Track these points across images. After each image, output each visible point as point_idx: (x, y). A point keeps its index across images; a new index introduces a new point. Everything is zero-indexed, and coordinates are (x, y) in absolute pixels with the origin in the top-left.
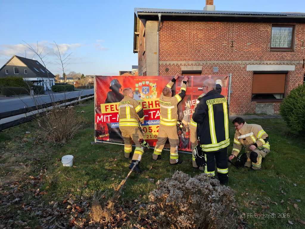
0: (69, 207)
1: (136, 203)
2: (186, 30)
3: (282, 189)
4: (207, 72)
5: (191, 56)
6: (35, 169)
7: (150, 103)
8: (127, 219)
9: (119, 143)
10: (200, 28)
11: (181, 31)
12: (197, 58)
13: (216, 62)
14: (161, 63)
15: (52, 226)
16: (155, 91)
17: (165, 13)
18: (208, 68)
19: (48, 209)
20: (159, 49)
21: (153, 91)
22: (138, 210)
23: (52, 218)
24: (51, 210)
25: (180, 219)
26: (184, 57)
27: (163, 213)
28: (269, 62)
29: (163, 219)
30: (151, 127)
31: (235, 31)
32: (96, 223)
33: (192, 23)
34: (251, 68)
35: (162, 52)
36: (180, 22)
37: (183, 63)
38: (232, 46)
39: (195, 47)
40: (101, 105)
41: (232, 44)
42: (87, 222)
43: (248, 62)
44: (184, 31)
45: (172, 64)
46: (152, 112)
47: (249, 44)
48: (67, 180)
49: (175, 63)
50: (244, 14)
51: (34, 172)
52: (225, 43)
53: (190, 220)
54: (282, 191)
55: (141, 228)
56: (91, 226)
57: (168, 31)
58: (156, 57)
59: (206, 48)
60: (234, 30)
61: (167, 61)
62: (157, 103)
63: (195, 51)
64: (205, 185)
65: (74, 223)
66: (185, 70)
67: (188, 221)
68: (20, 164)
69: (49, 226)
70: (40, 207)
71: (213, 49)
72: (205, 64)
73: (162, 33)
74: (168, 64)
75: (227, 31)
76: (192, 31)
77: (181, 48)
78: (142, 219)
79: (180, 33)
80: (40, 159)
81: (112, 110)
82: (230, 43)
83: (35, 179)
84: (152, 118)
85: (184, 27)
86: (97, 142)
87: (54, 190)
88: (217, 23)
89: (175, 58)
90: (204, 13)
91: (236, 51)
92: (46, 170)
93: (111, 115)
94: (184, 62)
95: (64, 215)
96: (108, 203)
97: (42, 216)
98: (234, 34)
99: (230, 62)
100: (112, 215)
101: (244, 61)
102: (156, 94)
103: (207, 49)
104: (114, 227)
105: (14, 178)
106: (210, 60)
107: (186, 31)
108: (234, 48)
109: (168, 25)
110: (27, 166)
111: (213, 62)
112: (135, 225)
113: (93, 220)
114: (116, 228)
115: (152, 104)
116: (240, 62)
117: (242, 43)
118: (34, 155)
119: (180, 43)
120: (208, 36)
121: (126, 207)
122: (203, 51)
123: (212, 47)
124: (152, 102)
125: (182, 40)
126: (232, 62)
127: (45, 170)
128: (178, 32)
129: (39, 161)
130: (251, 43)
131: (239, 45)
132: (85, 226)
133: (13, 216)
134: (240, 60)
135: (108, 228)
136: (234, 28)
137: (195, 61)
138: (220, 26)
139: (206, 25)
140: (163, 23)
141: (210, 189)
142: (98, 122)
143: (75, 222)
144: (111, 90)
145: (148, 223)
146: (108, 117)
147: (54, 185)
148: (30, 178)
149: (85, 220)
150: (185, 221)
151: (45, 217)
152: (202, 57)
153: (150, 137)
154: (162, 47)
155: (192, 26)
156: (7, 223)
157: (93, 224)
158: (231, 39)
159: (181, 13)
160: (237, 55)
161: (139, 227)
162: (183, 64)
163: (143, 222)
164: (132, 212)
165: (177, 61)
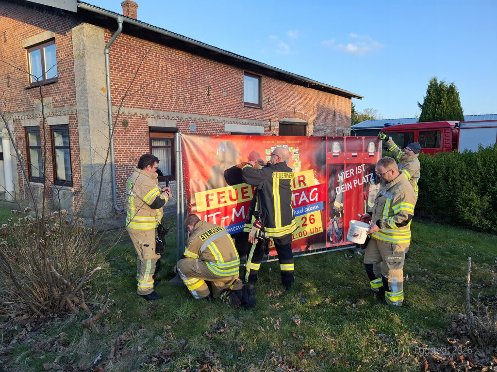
4: (183, 130)
5: (160, 102)
10: (169, 58)
12: (168, 107)
13: (192, 116)
14: (114, 109)
16: (297, 161)
18: (184, 124)
20: (110, 83)
21: (294, 161)
26: (151, 103)
28: (244, 121)
33: (159, 47)
35: (115, 89)
36: (141, 40)
37: (150, 112)
39: (164, 88)
41: (209, 92)
43: (226, 119)
44: (148, 57)
45: (133, 114)
49: (139, 111)
52: (201, 89)
57: (122, 51)
58: (105, 97)
59: (179, 92)
60: (209, 71)
61: (124, 106)
62: (302, 179)
63: (165, 94)
66: (153, 126)
71: (188, 95)
72: (180, 118)
73: (112, 52)
74: (126, 113)
75: (202, 71)
76: (159, 60)
77: (144, 86)
79: (142, 60)
82: (207, 90)
85: (146, 50)
88: (191, 55)
89: (137, 103)
91: (213, 101)
93: (219, 213)
98: (209, 77)
101: (221, 118)
102: (300, 165)
103: (181, 95)
106: (186, 111)
108: (211, 98)
109: (122, 41)
111: (189, 115)
116: (218, 119)
117: (218, 92)
119: (143, 78)
120: (180, 73)
122: (176, 96)
123: (186, 91)
126: (209, 118)
128: (138, 57)
130: (227, 93)
134: (217, 116)
136: (209, 67)
137: (166, 111)
138: (193, 61)
139: (177, 54)
146: (212, 217)
152: (175, 106)
154: (114, 79)
155: (159, 51)
158: (206, 83)
160: (214, 108)
162: (149, 115)
165: (141, 108)
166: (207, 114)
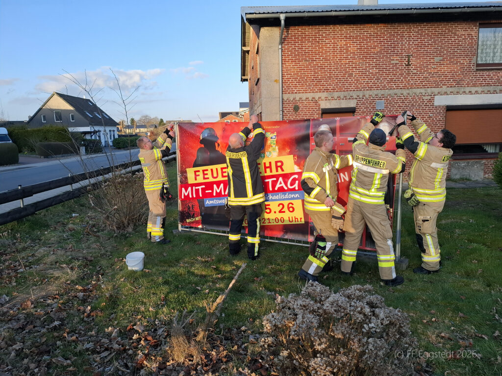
0: (135, 337)
1: (244, 332)
2: (327, 39)
3: (496, 313)
4: (365, 109)
5: (336, 83)
6: (85, 275)
7: (268, 165)
8: (229, 359)
9: (217, 232)
10: (351, 36)
11: (318, 42)
12: (347, 87)
13: (380, 92)
14: (286, 97)
15: (110, 368)
16: (274, 146)
17: (291, 12)
18: (366, 102)
19: (104, 340)
20: (282, 74)
21: (270, 146)
22: (246, 344)
23: (109, 355)
24: (108, 341)
25: (314, 364)
26: (325, 85)
27: (285, 353)
28: (473, 89)
29: (286, 362)
30: (269, 205)
31: (412, 39)
32: (179, 365)
33: (338, 28)
34: (442, 101)
35: (287, 79)
36: (317, 27)
37: (323, 95)
38: (409, 63)
39: (343, 68)
40: (188, 170)
41: (409, 61)
42: (164, 363)
43: (436, 90)
44: (324, 41)
45: (304, 98)
46: (270, 180)
47: (437, 59)
48: (135, 292)
49: (310, 96)
50: (429, 8)
51: (83, 279)
52: (396, 60)
53: (331, 366)
54: (497, 315)
55: (252, 374)
56: (171, 370)
57: (296, 42)
58: (277, 88)
59: (362, 69)
60: (411, 37)
61: (295, 93)
62: (279, 164)
63: (343, 74)
64: (357, 307)
65: (144, 364)
66: (326, 108)
67: (328, 368)
68: (62, 265)
69: (105, 368)
70: (91, 336)
71: (375, 70)
72: (361, 97)
73: (286, 46)
74: (297, 99)
75: (399, 39)
76: (338, 41)
77: (319, 71)
78: (252, 360)
79: (317, 46)
80: (93, 259)
81: (204, 178)
82: (405, 59)
83: (84, 291)
84: (271, 189)
85: (324, 34)
86: (182, 230)
87: (114, 309)
88: (382, 26)
89: (310, 88)
90: (358, 10)
91: (415, 71)
92: (102, 276)
93: (204, 186)
94: (325, 93)
95: (129, 350)
96: (198, 332)
97: (94, 352)
98: (411, 43)
99: (405, 92)
100: (204, 352)
101: (429, 89)
102: (278, 151)
103: (365, 71)
104: (207, 372)
105: (53, 288)
106: (371, 88)
107: (327, 42)
108: (412, 68)
109: (297, 34)
110: (72, 269)
111: (376, 92)
112: (240, 369)
113: (173, 360)
114: (210, 374)
115: (270, 167)
116: (423, 91)
117: (425, 59)
118: (84, 252)
119: (318, 63)
120: (365, 48)
121: (227, 339)
122: (357, 74)
123: (372, 67)
124: (270, 163)
125: (322, 56)
126: (408, 91)
127: (100, 276)
128: (314, 44)
129: (91, 261)
130: (441, 58)
131: (421, 61)
132: (160, 368)
133: (50, 350)
134: (422, 88)
135: (197, 373)
136: (412, 32)
137: (344, 91)
138: (386, 31)
139: (362, 29)
140: (289, 30)
141: (366, 313)
142: (183, 197)
143: (145, 362)
144: (203, 146)
145: (262, 366)
146: (199, 189)
147: (114, 301)
148: (77, 289)
149: (161, 359)
150: (323, 368)
151: (99, 353)
152: (355, 84)
153: (267, 221)
154: (286, 70)
155: (338, 32)
156: (41, 360)
157: (173, 366)
158: (406, 51)
159: (318, 11)
160: (416, 80)
161: (248, 372)
162: (323, 98)
163: (254, 365)
164: (236, 347)
165: (313, 92)
166: (404, 88)
